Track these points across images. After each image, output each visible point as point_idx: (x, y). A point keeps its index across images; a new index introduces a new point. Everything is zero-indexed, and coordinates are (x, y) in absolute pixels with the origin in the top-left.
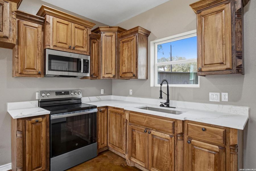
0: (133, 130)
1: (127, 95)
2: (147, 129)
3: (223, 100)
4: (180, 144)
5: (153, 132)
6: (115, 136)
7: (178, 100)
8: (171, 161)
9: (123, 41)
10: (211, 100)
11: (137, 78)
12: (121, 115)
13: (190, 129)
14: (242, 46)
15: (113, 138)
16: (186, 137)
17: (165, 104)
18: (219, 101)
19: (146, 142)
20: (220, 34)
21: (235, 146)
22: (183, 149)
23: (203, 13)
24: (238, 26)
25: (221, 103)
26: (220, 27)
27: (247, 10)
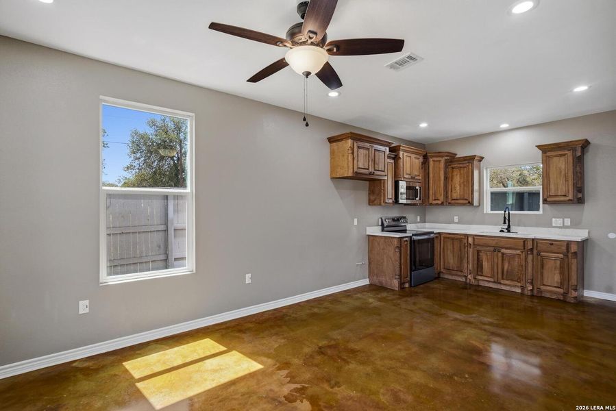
0: (478, 252)
1: (452, 222)
2: (496, 249)
3: (565, 224)
4: (530, 257)
5: (503, 251)
6: (451, 261)
7: (519, 226)
8: (522, 270)
9: (454, 166)
10: (554, 225)
11: (473, 205)
12: (461, 240)
13: (539, 245)
14: (583, 183)
15: (449, 263)
16: (535, 252)
17: (507, 229)
18: (562, 225)
19: (496, 260)
20: (563, 173)
21: (575, 253)
22: (533, 261)
23: (548, 154)
24: (578, 169)
25: (564, 227)
26: (563, 167)
27: (587, 152)
